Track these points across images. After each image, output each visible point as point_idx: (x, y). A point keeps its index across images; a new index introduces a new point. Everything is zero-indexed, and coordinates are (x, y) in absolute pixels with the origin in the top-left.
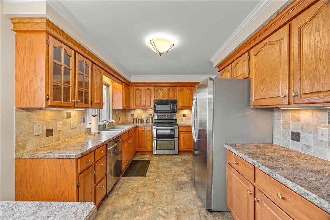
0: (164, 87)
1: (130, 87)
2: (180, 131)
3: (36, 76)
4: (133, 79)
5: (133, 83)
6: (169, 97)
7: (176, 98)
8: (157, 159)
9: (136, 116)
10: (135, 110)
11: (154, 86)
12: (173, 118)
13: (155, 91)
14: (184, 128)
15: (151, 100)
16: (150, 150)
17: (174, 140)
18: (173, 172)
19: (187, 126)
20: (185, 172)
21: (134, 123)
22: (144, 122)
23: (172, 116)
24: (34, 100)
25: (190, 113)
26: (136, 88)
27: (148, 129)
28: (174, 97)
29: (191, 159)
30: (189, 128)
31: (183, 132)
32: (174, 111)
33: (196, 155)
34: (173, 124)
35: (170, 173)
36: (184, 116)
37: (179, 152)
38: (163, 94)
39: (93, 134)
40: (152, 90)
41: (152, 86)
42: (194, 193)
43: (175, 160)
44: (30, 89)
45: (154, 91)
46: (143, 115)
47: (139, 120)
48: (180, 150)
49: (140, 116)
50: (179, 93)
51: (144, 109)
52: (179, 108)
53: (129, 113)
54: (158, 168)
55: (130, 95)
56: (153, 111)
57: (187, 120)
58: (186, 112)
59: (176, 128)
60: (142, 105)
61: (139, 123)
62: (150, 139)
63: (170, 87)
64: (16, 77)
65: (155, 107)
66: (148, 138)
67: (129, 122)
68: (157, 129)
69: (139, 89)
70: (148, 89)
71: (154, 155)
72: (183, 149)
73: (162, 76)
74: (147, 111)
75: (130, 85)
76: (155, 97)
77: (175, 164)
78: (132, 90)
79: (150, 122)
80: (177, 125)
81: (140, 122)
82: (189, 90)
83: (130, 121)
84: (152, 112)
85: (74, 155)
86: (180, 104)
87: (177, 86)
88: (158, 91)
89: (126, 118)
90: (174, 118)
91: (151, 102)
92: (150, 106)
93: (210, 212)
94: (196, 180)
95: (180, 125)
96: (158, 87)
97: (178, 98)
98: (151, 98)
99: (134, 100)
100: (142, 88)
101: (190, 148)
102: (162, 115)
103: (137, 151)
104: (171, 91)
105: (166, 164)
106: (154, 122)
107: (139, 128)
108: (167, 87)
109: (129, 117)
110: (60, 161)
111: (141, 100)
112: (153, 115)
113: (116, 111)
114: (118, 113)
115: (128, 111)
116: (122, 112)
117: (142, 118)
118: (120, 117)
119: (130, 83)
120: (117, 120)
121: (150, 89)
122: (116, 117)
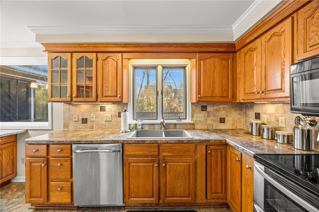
13: (302, 27)
26: (245, 50)
27: (247, 161)
46: (282, 119)
53: (252, 110)
75: (237, 47)
91: (283, 77)
98: (283, 63)
100: (256, 44)
107: (231, 150)
113: (208, 106)
114: (213, 110)
115: (250, 107)
116: (233, 107)
117: (280, 127)
118: (227, 118)
119: (234, 44)
120: (212, 122)
121: (280, 30)
122: (208, 116)
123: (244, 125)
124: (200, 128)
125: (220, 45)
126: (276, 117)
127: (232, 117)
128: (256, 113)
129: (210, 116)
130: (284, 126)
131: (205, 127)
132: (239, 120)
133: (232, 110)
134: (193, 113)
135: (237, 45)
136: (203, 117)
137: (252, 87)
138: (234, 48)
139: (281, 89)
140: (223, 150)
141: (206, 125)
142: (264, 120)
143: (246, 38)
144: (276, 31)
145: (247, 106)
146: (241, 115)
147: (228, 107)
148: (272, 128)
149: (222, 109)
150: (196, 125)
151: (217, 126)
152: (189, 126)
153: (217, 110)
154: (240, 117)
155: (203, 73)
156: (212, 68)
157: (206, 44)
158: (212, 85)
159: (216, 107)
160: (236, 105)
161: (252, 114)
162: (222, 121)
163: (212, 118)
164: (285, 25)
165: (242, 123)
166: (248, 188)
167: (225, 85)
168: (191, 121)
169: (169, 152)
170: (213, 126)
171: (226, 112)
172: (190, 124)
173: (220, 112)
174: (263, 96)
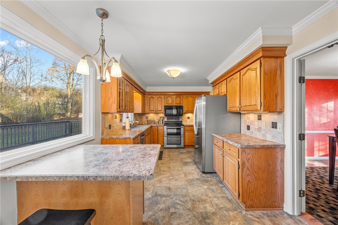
0: (173, 96)
1: (146, 95)
2: (185, 129)
3: (112, 96)
4: (148, 89)
5: (147, 92)
6: (176, 103)
7: (182, 105)
8: (168, 151)
9: (149, 118)
10: (149, 113)
11: (165, 95)
14: (189, 127)
15: (162, 106)
17: (181, 137)
18: (181, 158)
20: (189, 157)
21: (148, 124)
22: (156, 123)
23: (179, 118)
24: (111, 108)
25: (192, 116)
26: (150, 96)
27: (160, 128)
28: (180, 103)
29: (194, 151)
30: (192, 127)
31: (187, 131)
32: (180, 115)
33: (196, 148)
34: (179, 124)
35: (179, 158)
36: (188, 119)
37: (184, 146)
38: (171, 101)
39: (127, 130)
40: (163, 98)
41: (163, 95)
42: (195, 166)
43: (182, 151)
44: (109, 103)
45: (165, 99)
46: (155, 118)
47: (152, 121)
48: (185, 144)
49: (152, 118)
50: (184, 100)
51: (157, 113)
52: (184, 112)
53: (145, 116)
54: (169, 155)
55: (146, 102)
56: (164, 114)
57: (191, 122)
58: (189, 115)
59: (182, 127)
60: (155, 110)
61: (152, 124)
62: (162, 136)
63: (178, 96)
64: (101, 96)
65: (165, 111)
66: (160, 135)
67: (143, 123)
68: (167, 129)
69: (152, 97)
70: (160, 97)
71: (165, 148)
72: (187, 144)
73: (171, 87)
76: (165, 103)
77: (182, 153)
78: (147, 97)
79: (161, 123)
80: (183, 125)
82: (192, 97)
83: (145, 122)
84: (162, 115)
85: (132, 137)
86: (185, 109)
87: (182, 95)
88: (167, 99)
89: (141, 120)
90: (180, 120)
91: (162, 108)
92: (161, 111)
93: (204, 173)
94: (196, 161)
95: (185, 125)
96: (168, 96)
98: (162, 104)
99: (149, 106)
100: (155, 96)
102: (171, 118)
104: (178, 99)
105: (175, 154)
106: (164, 123)
107: (153, 128)
108: (175, 96)
109: (144, 119)
110: (124, 140)
111: (154, 106)
112: (164, 118)
115: (143, 115)
117: (155, 120)
174: (157, 111)
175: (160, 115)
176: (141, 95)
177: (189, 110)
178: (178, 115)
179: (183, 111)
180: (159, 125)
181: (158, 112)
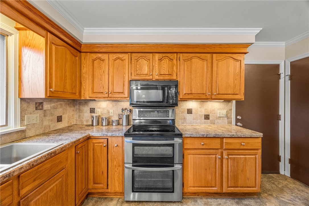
0: (151, 54)
1: (82, 54)
2: (185, 147)
5: (87, 45)
6: (160, 75)
7: (174, 77)
9: (98, 112)
10: (94, 100)
11: (132, 52)
12: (169, 117)
13: (133, 62)
14: (196, 141)
15: (124, 82)
16: (118, 189)
17: (173, 171)
19: (203, 137)
21: (92, 125)
23: (167, 112)
25: (200, 108)
26: (94, 56)
27: (114, 142)
28: (171, 74)
31: (191, 151)
36: (188, 113)
37: (183, 195)
38: (149, 68)
40: (127, 60)
45: (131, 63)
46: (111, 111)
47: (103, 119)
48: (186, 190)
49: (105, 112)
50: (182, 67)
51: (111, 98)
52: (181, 96)
53: (86, 106)
55: (83, 71)
56: (129, 103)
57: (195, 120)
58: (192, 104)
59: (177, 142)
60: (107, 90)
61: (102, 125)
62: (119, 166)
63: (165, 55)
66: (115, 163)
67: (85, 123)
68: (134, 145)
69: (100, 59)
70: (119, 58)
71: (127, 202)
72: (192, 188)
74: (119, 103)
75: (83, 49)
76: (133, 75)
78: (87, 60)
79: (124, 124)
80: (180, 135)
81: (104, 124)
82: (203, 59)
83: (87, 121)
84: (126, 105)
86: (184, 90)
87: (177, 53)
88: (138, 63)
89: (79, 116)
90: (171, 116)
91: (124, 85)
95: (186, 136)
96: (139, 55)
97: (178, 76)
98: (124, 77)
99: (91, 81)
100: (105, 57)
101: (208, 187)
102: (148, 112)
103: (90, 191)
104: (166, 63)
106: (131, 123)
107: (94, 141)
108: (157, 55)
109: (86, 115)
111: (104, 80)
112: (131, 111)
113: (44, 103)
114: (51, 107)
115: (84, 103)
116: (68, 104)
117: (110, 116)
118: (63, 115)
119: (81, 45)
120: (49, 123)
121: (122, 58)
122: (45, 116)
123: (76, 120)
124: (34, 134)
125: (72, 38)
126: (107, 110)
127: (68, 114)
128: (90, 108)
129: (47, 115)
130: (113, 115)
131: (41, 131)
132: (72, 116)
133: (68, 107)
134: (23, 114)
135: (84, 47)
136: (38, 119)
137: (100, 88)
138: (80, 48)
139: (123, 93)
140: (86, 145)
141: (42, 128)
142: (99, 113)
143: (95, 47)
144: (120, 57)
145: (81, 103)
146: (74, 111)
147: (65, 104)
148: (108, 118)
149: (59, 106)
150: (28, 131)
151: (54, 126)
152: (15, 137)
153: (55, 108)
154: (73, 113)
155: (55, 61)
156: (64, 59)
157: (60, 28)
158: (64, 78)
159: (53, 105)
160: (70, 101)
161: (86, 109)
162: (59, 119)
163: (49, 118)
164: (125, 56)
165: (75, 119)
166: (115, 160)
167: (74, 82)
168: (20, 128)
169: (34, 180)
170: (50, 127)
171: (63, 109)
172: (17, 132)
173: (57, 109)
174: (110, 95)
175: (122, 103)
176: (42, 40)
177: (193, 92)
178: (165, 104)
179: (177, 93)
180: (110, 134)
181: (115, 96)
